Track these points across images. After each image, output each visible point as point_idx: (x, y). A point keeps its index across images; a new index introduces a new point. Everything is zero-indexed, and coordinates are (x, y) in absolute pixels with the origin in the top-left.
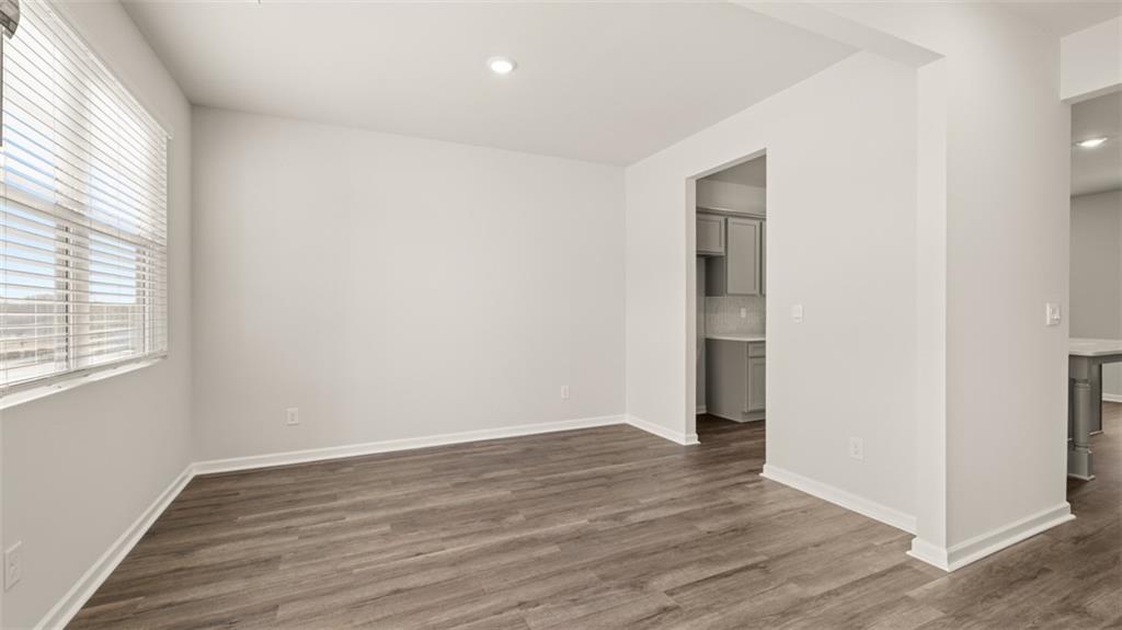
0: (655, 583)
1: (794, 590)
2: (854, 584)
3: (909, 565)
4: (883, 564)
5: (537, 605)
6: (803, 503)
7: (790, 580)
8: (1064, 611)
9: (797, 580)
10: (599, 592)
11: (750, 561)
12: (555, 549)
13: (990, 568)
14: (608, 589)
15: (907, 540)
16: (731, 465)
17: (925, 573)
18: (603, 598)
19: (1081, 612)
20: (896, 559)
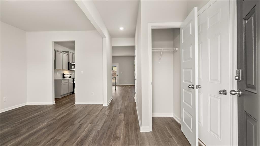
0: (75, 123)
1: (95, 115)
2: (100, 111)
3: (103, 107)
4: (101, 108)
5: (56, 136)
6: (85, 106)
7: (93, 114)
8: (118, 105)
9: (94, 113)
10: (66, 129)
11: (86, 115)
12: (46, 129)
13: (110, 104)
14: (67, 128)
15: (103, 105)
16: (67, 105)
17: (106, 107)
18: (68, 129)
19: (119, 105)
20: (102, 107)
